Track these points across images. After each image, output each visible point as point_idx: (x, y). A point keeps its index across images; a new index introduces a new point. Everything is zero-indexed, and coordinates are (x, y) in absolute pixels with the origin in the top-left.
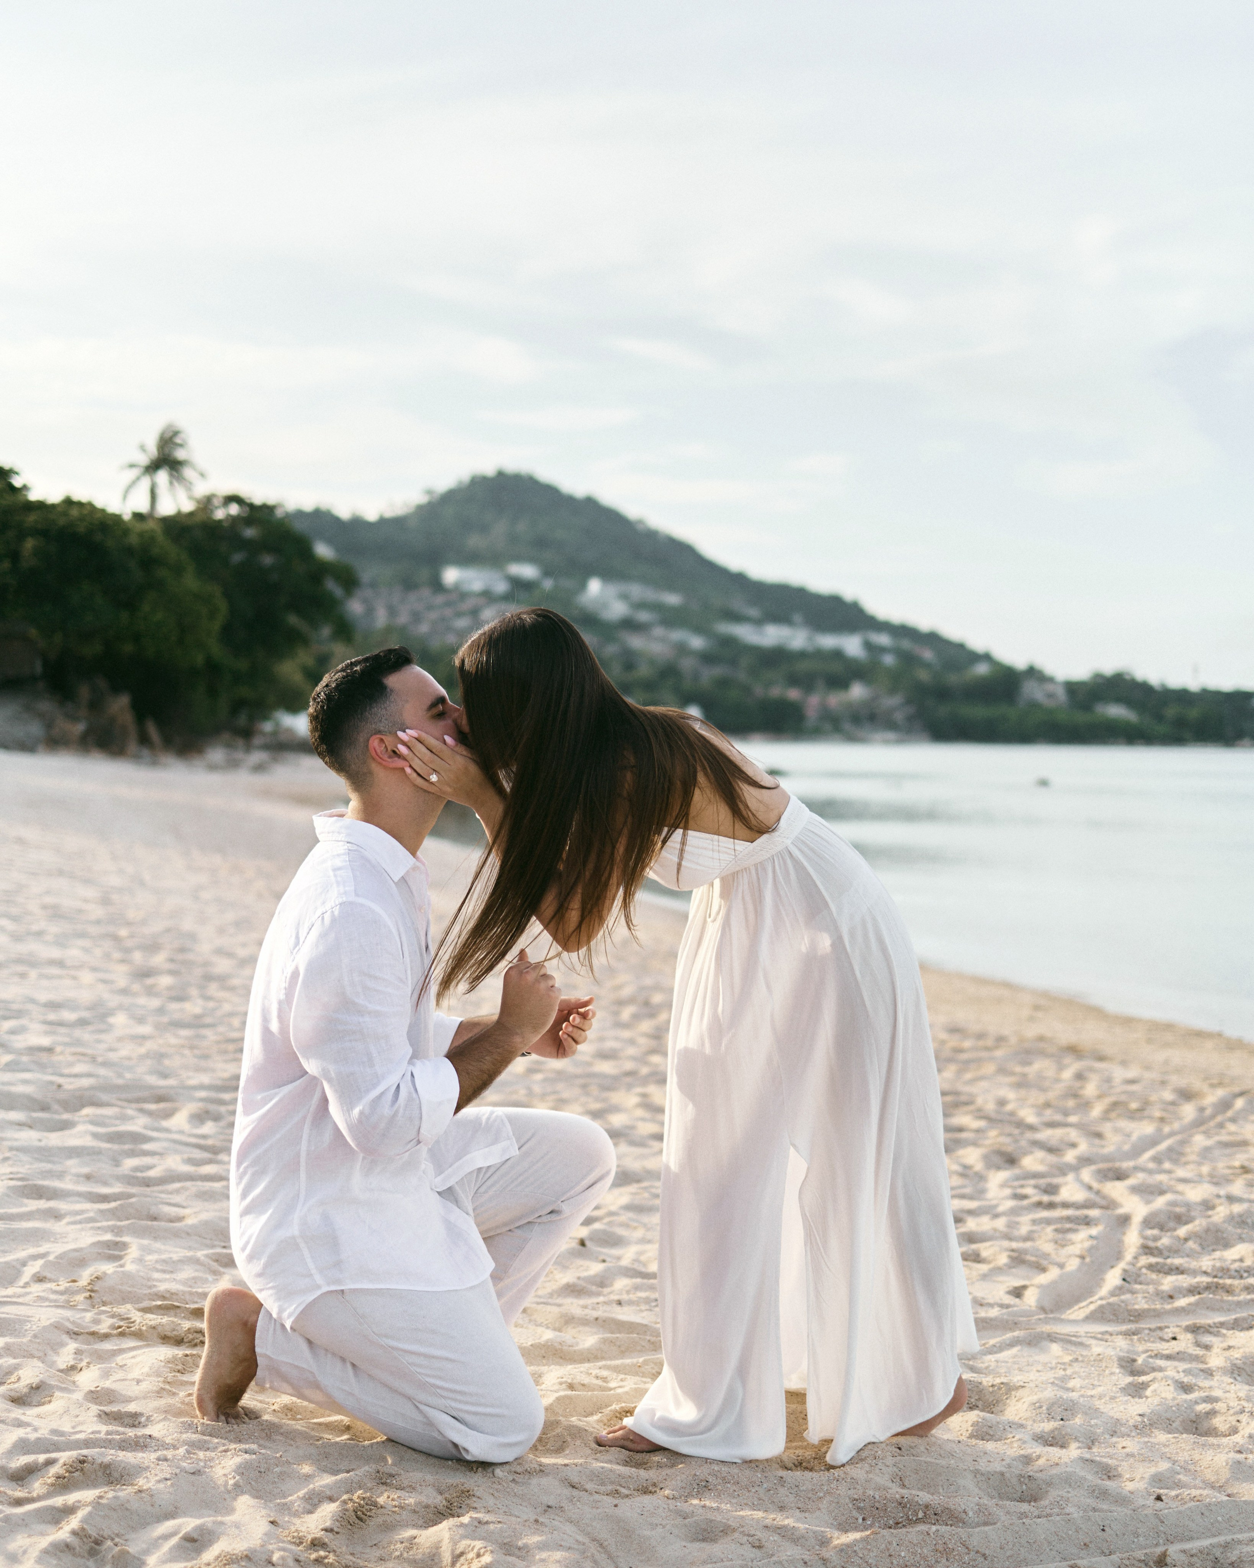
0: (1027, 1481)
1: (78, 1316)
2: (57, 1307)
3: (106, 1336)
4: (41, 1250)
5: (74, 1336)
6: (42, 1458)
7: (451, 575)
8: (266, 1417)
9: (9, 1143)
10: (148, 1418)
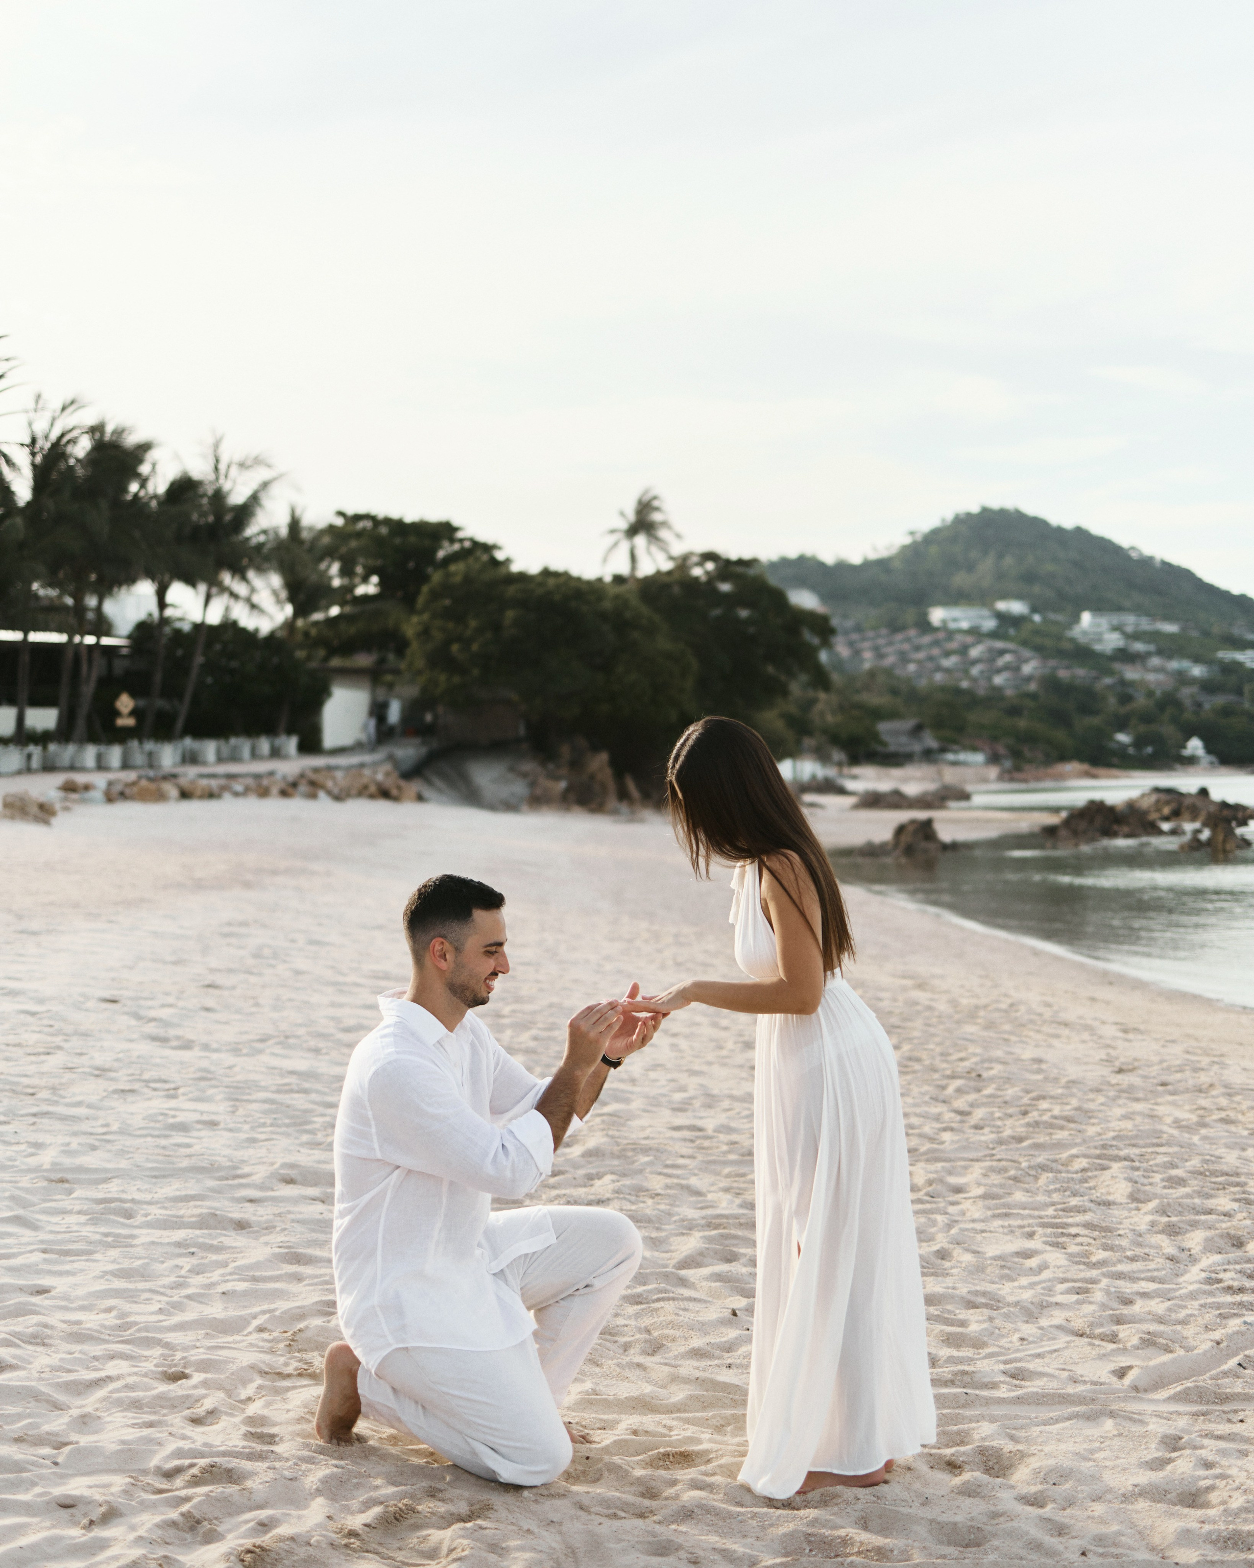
0: (975, 1531)
1: (274, 1359)
2: (261, 1352)
3: (289, 1376)
4: (272, 1306)
5: (264, 1375)
6: (187, 1462)
7: (937, 615)
8: (371, 1443)
9: (292, 1216)
10: (281, 1438)
